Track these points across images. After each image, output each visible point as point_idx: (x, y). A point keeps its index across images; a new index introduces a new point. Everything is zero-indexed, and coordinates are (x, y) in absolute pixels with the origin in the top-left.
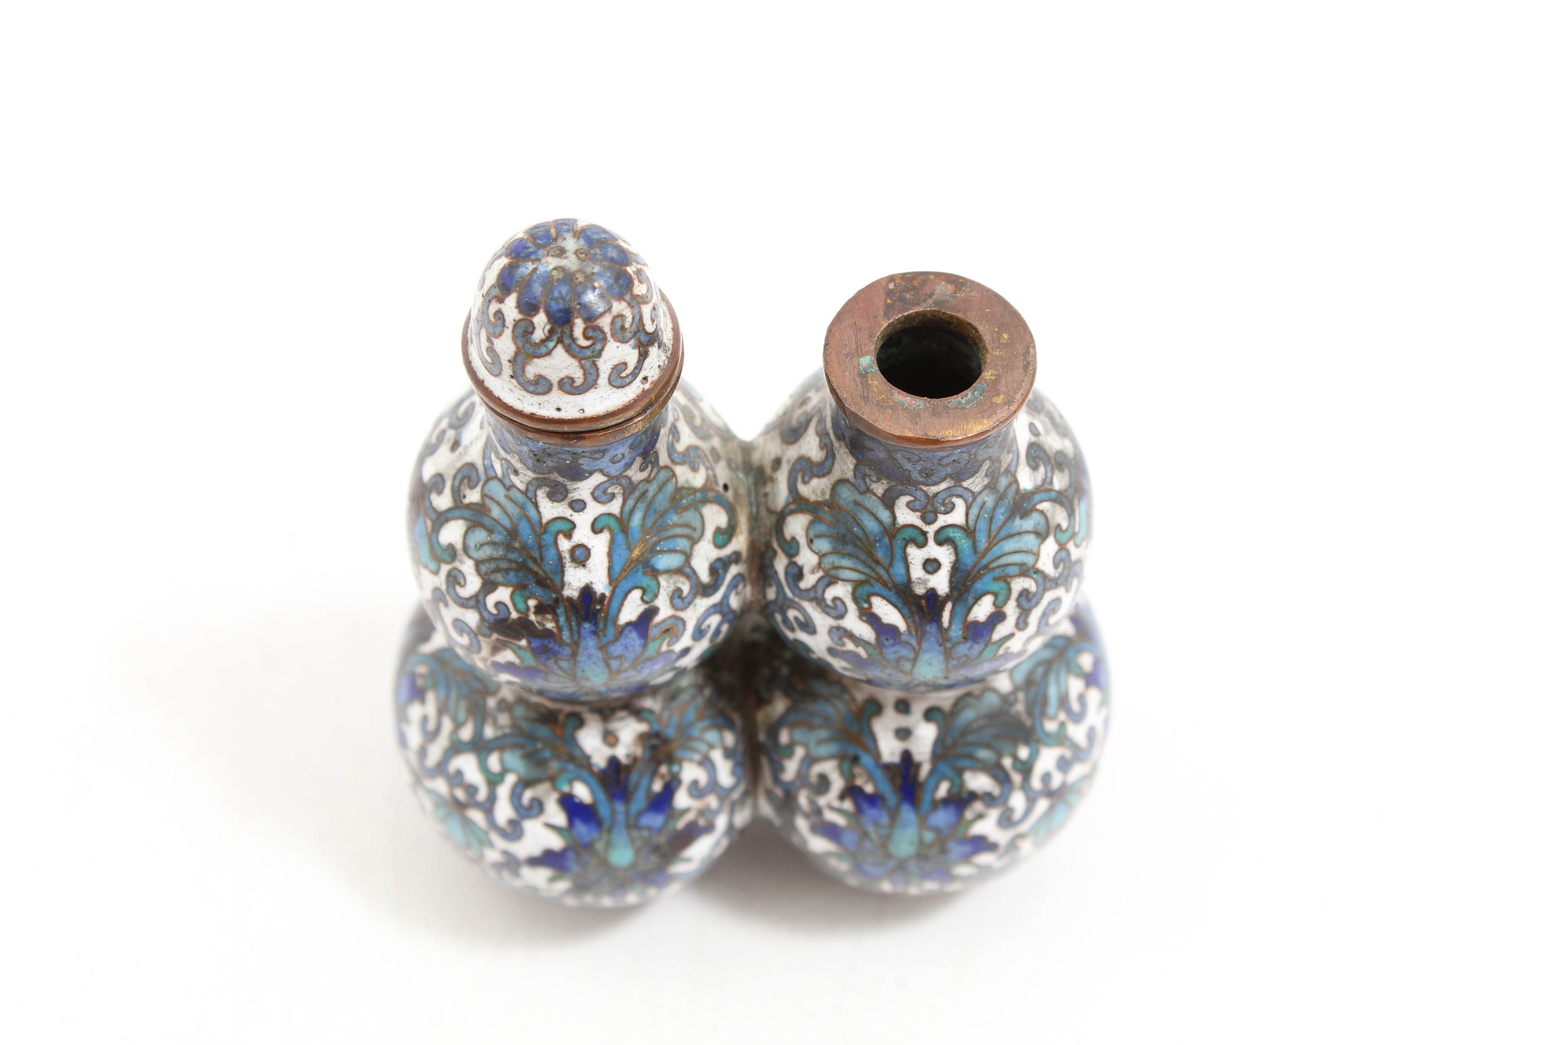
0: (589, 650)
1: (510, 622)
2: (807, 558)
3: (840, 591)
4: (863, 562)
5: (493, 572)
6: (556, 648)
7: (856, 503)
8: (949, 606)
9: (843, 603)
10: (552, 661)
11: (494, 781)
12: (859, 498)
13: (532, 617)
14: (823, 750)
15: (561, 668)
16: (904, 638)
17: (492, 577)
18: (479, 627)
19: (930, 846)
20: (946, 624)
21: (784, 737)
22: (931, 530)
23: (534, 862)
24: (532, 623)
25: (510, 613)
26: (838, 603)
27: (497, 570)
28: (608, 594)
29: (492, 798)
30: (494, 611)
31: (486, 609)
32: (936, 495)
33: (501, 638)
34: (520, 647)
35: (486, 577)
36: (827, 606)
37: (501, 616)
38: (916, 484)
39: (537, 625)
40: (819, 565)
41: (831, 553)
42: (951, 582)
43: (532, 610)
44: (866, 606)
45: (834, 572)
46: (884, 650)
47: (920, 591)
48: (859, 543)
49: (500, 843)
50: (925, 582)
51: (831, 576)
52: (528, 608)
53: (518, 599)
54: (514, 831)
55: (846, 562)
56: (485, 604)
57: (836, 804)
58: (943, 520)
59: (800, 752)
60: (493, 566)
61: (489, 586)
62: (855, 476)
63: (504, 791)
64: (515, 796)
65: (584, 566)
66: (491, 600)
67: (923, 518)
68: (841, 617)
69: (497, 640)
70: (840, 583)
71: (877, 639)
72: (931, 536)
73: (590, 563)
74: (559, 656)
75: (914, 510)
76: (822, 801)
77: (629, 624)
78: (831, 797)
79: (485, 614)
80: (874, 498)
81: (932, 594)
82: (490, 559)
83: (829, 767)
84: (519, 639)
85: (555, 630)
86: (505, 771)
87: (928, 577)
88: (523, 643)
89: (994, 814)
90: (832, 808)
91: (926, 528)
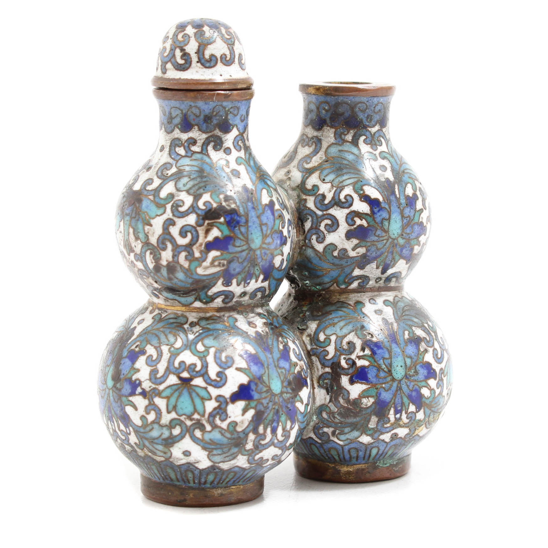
0: (253, 218)
1: (213, 210)
2: (324, 188)
3: (348, 190)
4: (353, 173)
5: (197, 190)
6: (238, 219)
7: (340, 151)
8: (396, 186)
9: (351, 196)
10: (237, 228)
11: (203, 357)
12: (340, 148)
13: (224, 204)
14: (345, 331)
15: (241, 233)
16: (383, 205)
17: (198, 192)
18: (196, 223)
19: (410, 369)
20: (398, 196)
21: (322, 337)
22: (377, 153)
23: (235, 397)
24: (224, 207)
25: (212, 205)
26: (348, 198)
27: (200, 188)
28: (254, 189)
29: (205, 366)
30: (204, 208)
31: (199, 209)
32: (375, 133)
33: (210, 222)
34: (220, 223)
35: (195, 194)
36: (343, 203)
37: (208, 209)
38: (365, 127)
39: (227, 207)
40: (332, 186)
41: (336, 177)
42: (393, 175)
43: (223, 200)
44: (362, 192)
45: (341, 185)
46: (375, 216)
47: (383, 179)
48: (348, 166)
49: (214, 392)
50: (383, 175)
51: (341, 187)
52: (221, 200)
53: (214, 196)
54: (221, 381)
55: (345, 177)
56: (198, 206)
57: (361, 354)
58: (380, 149)
59: (333, 338)
60: (197, 187)
61: (197, 197)
62: (336, 139)
63: (210, 359)
64: (217, 359)
65: (239, 177)
66: (201, 204)
67: (372, 148)
68: (351, 205)
69: (208, 224)
70: (346, 187)
71: (371, 210)
72: (378, 155)
73: (241, 176)
74: (240, 224)
75: (367, 144)
76: (353, 357)
77: (266, 205)
78: (358, 351)
79: (199, 212)
80: (348, 144)
81: (387, 180)
82: (194, 186)
83: (351, 337)
84: (220, 218)
85: (236, 208)
86: (207, 349)
87: (383, 173)
88: (222, 220)
89: (431, 350)
90: (359, 358)
91: (375, 152)
